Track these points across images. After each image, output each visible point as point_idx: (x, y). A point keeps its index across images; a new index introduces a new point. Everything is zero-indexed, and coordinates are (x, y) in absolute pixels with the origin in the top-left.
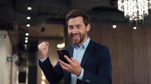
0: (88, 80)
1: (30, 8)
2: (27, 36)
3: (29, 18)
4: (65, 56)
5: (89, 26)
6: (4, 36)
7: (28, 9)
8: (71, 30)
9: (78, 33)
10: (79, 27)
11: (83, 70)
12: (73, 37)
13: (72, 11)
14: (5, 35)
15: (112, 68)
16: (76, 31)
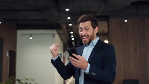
0: (93, 73)
1: (67, 10)
2: (72, 35)
3: (69, 18)
4: (73, 54)
5: (97, 28)
6: (52, 35)
7: (66, 11)
8: (81, 32)
9: (86, 35)
10: (87, 30)
11: (89, 65)
12: (84, 38)
13: (82, 16)
14: (54, 34)
15: (116, 64)
16: (85, 33)
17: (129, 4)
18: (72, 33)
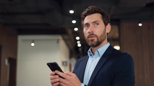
14: (58, 40)
17: (144, 5)
18: (78, 38)
